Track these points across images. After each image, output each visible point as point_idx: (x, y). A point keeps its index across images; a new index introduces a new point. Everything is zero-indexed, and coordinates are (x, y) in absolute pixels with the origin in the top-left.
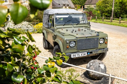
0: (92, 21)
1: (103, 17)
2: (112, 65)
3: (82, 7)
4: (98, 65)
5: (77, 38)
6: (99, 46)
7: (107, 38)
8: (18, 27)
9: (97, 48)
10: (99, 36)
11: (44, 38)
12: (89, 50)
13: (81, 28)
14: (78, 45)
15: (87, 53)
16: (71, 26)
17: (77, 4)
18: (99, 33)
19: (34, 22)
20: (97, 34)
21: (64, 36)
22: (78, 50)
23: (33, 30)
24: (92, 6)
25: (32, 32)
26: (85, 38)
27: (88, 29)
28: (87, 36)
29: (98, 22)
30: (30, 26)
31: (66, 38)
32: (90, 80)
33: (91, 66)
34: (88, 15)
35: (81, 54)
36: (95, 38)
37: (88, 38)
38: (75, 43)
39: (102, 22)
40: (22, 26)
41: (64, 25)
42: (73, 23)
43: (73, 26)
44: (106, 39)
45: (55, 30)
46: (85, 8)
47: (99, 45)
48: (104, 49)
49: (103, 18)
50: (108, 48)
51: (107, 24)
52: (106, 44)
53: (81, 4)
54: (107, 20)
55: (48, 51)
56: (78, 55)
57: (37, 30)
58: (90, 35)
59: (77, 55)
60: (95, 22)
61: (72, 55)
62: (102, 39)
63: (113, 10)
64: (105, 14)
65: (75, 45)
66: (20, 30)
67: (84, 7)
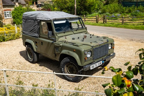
3: (35, 3)
5: (92, 47)
9: (108, 55)
10: (108, 42)
12: (103, 58)
14: (94, 55)
22: (93, 60)
35: (98, 64)
37: (101, 45)
38: (91, 53)
44: (113, 44)
46: (38, 4)
47: (109, 51)
50: (115, 53)
52: (113, 48)
56: (96, 66)
61: (91, 67)
62: (110, 45)
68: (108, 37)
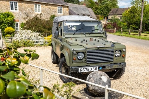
0: (116, 34)
1: (130, 29)
2: (131, 85)
3: (106, 18)
4: (99, 77)
5: (86, 48)
6: (115, 60)
7: (124, 50)
8: (27, 38)
9: (112, 62)
10: (114, 47)
11: (52, 50)
12: (102, 64)
13: (94, 38)
14: (87, 57)
15: (99, 68)
16: (83, 35)
17: (99, 14)
18: (115, 43)
19: (46, 33)
20: (112, 45)
21: (70, 45)
22: (87, 63)
23: (44, 42)
24: (118, 17)
25: (43, 44)
26: (97, 49)
27: (102, 40)
28: (98, 47)
29: (123, 35)
30: (40, 37)
31: (73, 48)
32: (90, 96)
33: (91, 78)
34: (112, 27)
35: (91, 69)
36: (109, 50)
37: (100, 49)
38: (84, 55)
39: (129, 35)
40: (31, 37)
41: (74, 34)
42: (85, 32)
43: (85, 35)
44: (124, 52)
45: (63, 40)
46: (109, 18)
47: (115, 58)
48: (120, 63)
49: (130, 31)
50: (126, 63)
51: (134, 38)
52: (124, 57)
53: (105, 15)
54: (134, 33)
55: (56, 66)
56: (87, 70)
57: (48, 43)
58: (103, 46)
59: (85, 70)
60: (119, 35)
61: (79, 69)
62: (119, 52)
63: (142, 21)
64: (133, 27)
65: (84, 57)
66: (28, 41)
67: (107, 18)
68: (120, 43)
